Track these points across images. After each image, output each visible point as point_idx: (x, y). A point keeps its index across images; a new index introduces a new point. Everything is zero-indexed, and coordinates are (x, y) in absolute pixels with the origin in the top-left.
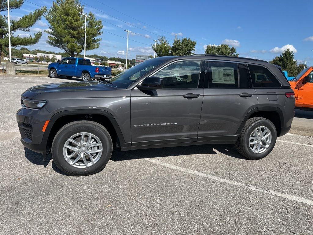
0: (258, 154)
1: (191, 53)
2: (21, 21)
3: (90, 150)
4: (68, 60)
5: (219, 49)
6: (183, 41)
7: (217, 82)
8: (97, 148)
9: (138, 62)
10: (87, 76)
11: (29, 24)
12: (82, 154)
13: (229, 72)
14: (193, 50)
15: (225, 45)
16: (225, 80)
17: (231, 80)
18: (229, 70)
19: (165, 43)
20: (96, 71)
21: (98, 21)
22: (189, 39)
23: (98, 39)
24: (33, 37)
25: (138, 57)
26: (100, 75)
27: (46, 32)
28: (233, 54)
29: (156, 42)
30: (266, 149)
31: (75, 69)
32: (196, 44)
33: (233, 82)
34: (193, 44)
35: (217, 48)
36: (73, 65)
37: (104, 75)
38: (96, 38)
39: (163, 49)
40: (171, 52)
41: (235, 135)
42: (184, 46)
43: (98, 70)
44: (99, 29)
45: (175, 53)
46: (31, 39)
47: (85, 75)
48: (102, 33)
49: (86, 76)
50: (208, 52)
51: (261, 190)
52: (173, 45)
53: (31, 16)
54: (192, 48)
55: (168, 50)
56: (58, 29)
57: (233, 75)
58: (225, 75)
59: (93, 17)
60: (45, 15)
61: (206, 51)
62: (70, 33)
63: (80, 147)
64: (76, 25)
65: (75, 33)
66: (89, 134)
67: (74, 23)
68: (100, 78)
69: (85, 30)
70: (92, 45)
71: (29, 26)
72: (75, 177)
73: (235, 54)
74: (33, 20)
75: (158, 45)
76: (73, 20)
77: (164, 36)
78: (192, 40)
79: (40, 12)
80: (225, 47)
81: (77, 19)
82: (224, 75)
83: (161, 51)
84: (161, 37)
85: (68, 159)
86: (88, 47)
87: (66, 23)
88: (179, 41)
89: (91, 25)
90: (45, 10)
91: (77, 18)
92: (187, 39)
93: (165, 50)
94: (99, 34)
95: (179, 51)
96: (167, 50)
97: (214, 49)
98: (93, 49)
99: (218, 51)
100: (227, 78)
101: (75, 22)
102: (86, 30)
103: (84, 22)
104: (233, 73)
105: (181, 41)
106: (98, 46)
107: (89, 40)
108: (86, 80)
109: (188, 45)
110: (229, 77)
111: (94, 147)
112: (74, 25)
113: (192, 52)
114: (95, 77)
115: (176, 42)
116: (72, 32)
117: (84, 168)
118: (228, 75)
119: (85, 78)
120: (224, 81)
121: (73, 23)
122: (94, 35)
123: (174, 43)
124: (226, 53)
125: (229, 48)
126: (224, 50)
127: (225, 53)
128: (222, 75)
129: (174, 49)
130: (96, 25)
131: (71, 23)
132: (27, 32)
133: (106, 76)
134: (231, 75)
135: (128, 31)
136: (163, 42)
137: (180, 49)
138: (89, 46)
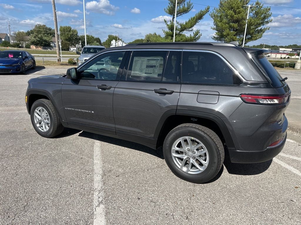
2: (186, 23)
7: (137, 74)
11: (191, 25)
13: (153, 63)
16: (147, 72)
17: (154, 72)
18: (155, 60)
21: (265, 9)
23: (265, 28)
24: (193, 35)
27: (212, 29)
33: (156, 75)
44: (265, 18)
46: (191, 37)
48: (271, 21)
53: (194, 18)
56: (220, 24)
57: (157, 66)
58: (148, 67)
59: (261, 5)
60: (210, 14)
62: (231, 27)
64: (236, 17)
70: (254, 36)
71: (192, 26)
74: (194, 21)
79: (203, 12)
86: (250, 39)
90: (207, 10)
91: (239, 10)
94: (267, 22)
98: (256, 39)
100: (151, 70)
102: (248, 22)
104: (158, 64)
107: (251, 31)
110: (152, 69)
112: (235, 18)
118: (152, 67)
121: (234, 16)
122: (259, 25)
130: (262, 14)
131: (232, 17)
132: (191, 31)
134: (155, 66)
138: (252, 37)
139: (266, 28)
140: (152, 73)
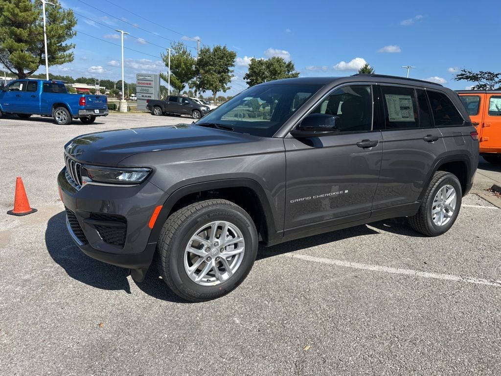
0: (441, 226)
1: (228, 70)
3: (224, 252)
4: (22, 85)
5: (269, 65)
6: (216, 50)
7: (394, 119)
8: (233, 246)
9: (140, 85)
10: (64, 112)
12: (213, 260)
13: (406, 103)
14: (232, 65)
15: (278, 58)
16: (405, 115)
17: (410, 115)
18: (406, 99)
19: (184, 53)
20: (81, 103)
21: (66, 11)
22: (225, 47)
25: (140, 76)
26: (88, 110)
28: (290, 73)
29: (171, 52)
30: (449, 219)
31: (39, 101)
32: (235, 56)
33: (413, 120)
34: (232, 56)
35: (266, 64)
36: (33, 94)
37: (95, 110)
38: (64, 44)
39: (183, 64)
40: (196, 67)
41: (416, 202)
42: (218, 59)
43: (83, 101)
44: (69, 27)
45: (204, 70)
47: (59, 111)
48: (75, 34)
49: (62, 112)
50: (253, 70)
51: (486, 282)
52: (200, 55)
54: (230, 63)
55: (191, 65)
57: (411, 108)
59: (57, 4)
61: (249, 67)
62: (14, 33)
63: (209, 249)
64: (24, 17)
65: (24, 33)
66: (224, 223)
67: (20, 14)
68: (88, 115)
69: (45, 28)
70: (57, 56)
72: (202, 303)
73: (294, 72)
75: (173, 56)
76: (17, 11)
77: (181, 42)
78: (230, 49)
80: (279, 61)
81: (25, 7)
82: (401, 107)
83: (178, 66)
84: (177, 44)
85: (192, 274)
87: (5, 14)
88: (208, 50)
89: (53, 18)
91: (25, 5)
92: (222, 48)
93: (185, 64)
94: (70, 36)
95: (210, 67)
96: (188, 65)
97: (262, 64)
98: (62, 63)
99: (268, 67)
100: (405, 112)
101: (21, 12)
102: (47, 29)
103: (40, 13)
104: (411, 105)
105: (212, 51)
106: (70, 58)
107: (53, 48)
108: (62, 120)
109: (223, 57)
111: (229, 245)
113: (230, 68)
114: (80, 114)
115: (204, 52)
116: (18, 31)
117: (217, 285)
118: (406, 108)
119: (59, 117)
120: (403, 117)
121: (17, 15)
122: (61, 38)
123: (200, 53)
124: (281, 72)
125: (285, 63)
126: (276, 65)
127: (279, 72)
128: (398, 108)
129: (202, 63)
130: (63, 20)
133: (98, 112)
134: (409, 107)
135: (123, 32)
136: (181, 52)
137: (212, 63)
138: (54, 58)
139: (71, 46)
140: (408, 117)
